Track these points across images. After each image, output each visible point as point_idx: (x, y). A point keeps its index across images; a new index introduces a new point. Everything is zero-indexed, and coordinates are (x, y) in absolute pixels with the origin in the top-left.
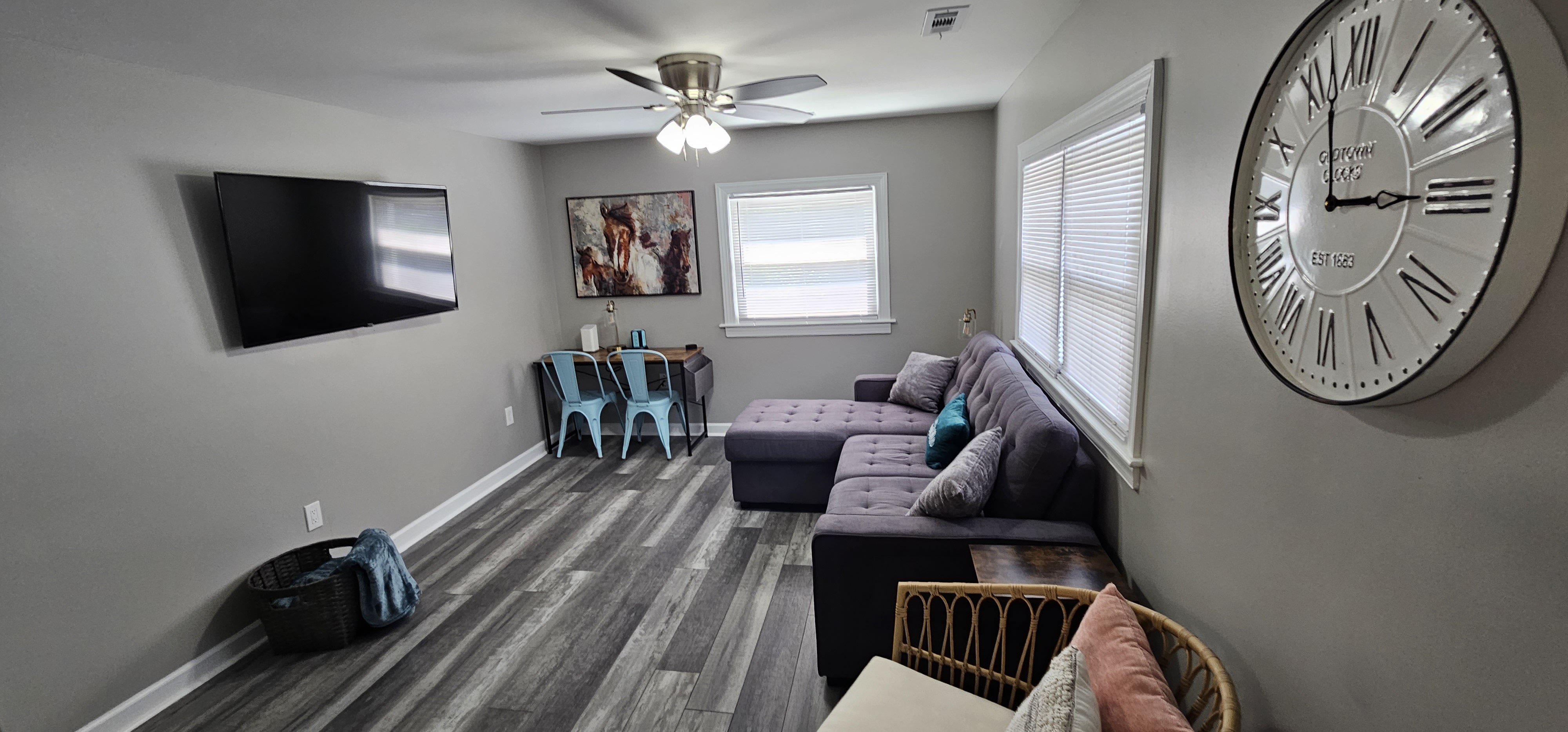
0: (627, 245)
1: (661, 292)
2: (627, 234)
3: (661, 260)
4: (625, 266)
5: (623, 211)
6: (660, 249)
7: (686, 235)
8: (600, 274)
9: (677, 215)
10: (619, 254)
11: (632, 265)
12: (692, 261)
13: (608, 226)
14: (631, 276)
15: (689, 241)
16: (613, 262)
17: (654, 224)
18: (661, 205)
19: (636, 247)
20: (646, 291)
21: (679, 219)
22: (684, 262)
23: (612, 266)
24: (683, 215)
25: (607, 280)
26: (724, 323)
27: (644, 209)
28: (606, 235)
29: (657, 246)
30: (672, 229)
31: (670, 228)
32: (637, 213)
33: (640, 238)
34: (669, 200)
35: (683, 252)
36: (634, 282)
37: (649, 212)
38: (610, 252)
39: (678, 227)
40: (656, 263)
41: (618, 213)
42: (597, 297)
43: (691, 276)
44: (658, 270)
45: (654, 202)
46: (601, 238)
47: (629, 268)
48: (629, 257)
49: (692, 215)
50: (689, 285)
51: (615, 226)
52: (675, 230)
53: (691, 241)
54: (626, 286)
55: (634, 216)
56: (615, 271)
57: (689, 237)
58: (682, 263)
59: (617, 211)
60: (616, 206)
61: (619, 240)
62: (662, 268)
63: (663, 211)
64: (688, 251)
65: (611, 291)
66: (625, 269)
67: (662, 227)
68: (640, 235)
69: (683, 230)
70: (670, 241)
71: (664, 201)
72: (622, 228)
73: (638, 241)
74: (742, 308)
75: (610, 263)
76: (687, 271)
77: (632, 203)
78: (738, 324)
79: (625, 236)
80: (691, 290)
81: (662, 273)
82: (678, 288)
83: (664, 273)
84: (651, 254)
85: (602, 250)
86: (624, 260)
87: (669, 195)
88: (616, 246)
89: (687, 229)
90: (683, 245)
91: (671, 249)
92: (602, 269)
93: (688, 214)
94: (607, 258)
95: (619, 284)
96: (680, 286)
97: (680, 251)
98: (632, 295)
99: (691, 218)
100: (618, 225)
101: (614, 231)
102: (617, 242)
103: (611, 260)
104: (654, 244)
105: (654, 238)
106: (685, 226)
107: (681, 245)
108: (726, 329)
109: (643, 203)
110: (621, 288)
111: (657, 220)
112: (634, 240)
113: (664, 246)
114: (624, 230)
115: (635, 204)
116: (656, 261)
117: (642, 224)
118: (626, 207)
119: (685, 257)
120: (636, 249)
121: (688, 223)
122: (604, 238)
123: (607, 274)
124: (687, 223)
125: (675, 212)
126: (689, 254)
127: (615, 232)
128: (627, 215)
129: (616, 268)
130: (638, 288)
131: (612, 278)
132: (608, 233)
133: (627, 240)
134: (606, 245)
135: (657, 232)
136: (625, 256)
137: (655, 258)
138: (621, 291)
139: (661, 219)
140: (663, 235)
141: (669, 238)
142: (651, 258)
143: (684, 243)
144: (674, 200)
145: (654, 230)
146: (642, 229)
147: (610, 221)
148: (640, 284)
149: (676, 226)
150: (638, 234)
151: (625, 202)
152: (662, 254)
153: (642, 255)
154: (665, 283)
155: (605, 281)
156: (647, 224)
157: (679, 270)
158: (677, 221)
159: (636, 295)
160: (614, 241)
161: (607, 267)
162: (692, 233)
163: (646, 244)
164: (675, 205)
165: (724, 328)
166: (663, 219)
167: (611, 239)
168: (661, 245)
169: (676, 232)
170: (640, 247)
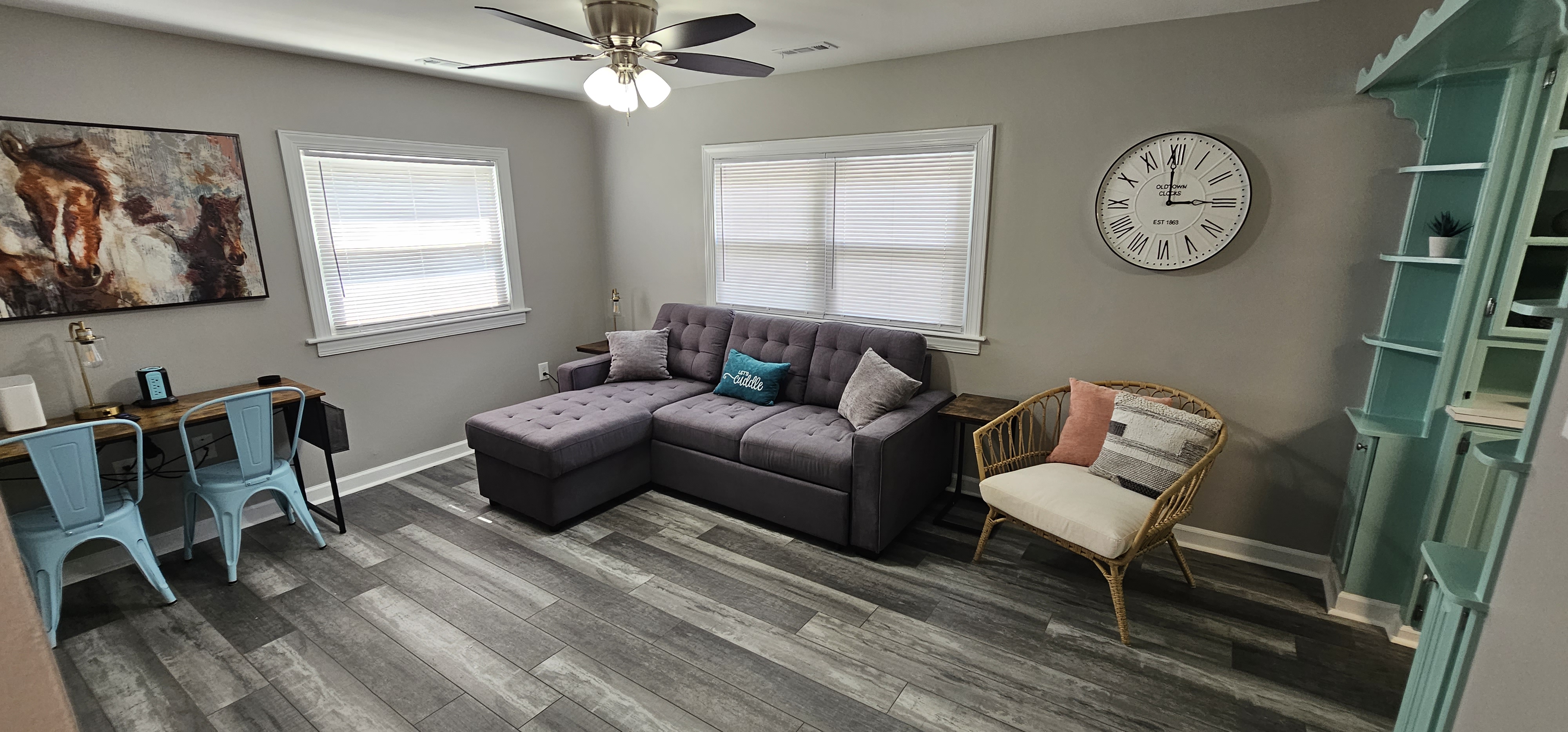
0: (90, 217)
1: (186, 300)
2: (89, 196)
3: (181, 245)
4: (88, 258)
5: (72, 152)
6: (176, 227)
7: (233, 206)
8: (17, 274)
9: (209, 171)
10: (69, 233)
11: (110, 254)
12: (246, 246)
13: (28, 178)
14: (108, 278)
15: (239, 215)
16: (53, 250)
17: (157, 181)
18: (171, 152)
19: (116, 221)
20: (149, 298)
21: (215, 178)
22: (233, 248)
23: (52, 256)
24: (221, 172)
25: (39, 285)
26: (314, 335)
27: (129, 154)
28: (22, 194)
29: (169, 222)
30: (202, 193)
31: (196, 191)
32: (111, 160)
33: (126, 206)
34: (189, 144)
35: (229, 233)
36: (115, 285)
37: (143, 160)
38: (44, 232)
39: (215, 191)
40: (169, 251)
41: (57, 155)
42: (10, 319)
43: (248, 271)
44: (174, 262)
45: (153, 146)
46: (11, 201)
47: (102, 259)
48: (100, 239)
49: (241, 173)
50: (246, 285)
51: (52, 181)
52: (208, 196)
53: (243, 215)
54: (97, 293)
55: (105, 163)
56: (60, 267)
57: (239, 209)
58: (227, 250)
59: (55, 151)
60: (50, 140)
61: (66, 206)
62: (184, 258)
63: (178, 162)
64: (239, 231)
65: (54, 305)
66: (89, 263)
67: (178, 189)
68: (125, 200)
69: (226, 196)
70: (199, 214)
71: (178, 146)
72: (71, 185)
73: (119, 212)
74: (338, 311)
75: (45, 252)
76: (241, 263)
77: (95, 139)
78: (334, 335)
79: (83, 200)
80: (250, 292)
81: (185, 267)
82: (224, 291)
83: (190, 266)
84: (155, 235)
85: (18, 226)
86: (84, 244)
87: (188, 137)
88: (60, 219)
89: (233, 195)
90: (228, 222)
91: (203, 227)
92: (21, 264)
93: (233, 171)
94: (33, 243)
95: (77, 292)
96: (226, 287)
97: (224, 231)
98: (115, 310)
99: (240, 179)
100: (60, 179)
101: (48, 188)
102: (61, 211)
103: (46, 245)
104: (163, 219)
105: (159, 206)
106: (228, 190)
107: (223, 220)
108: (318, 345)
109: (125, 143)
110: (81, 298)
111: (163, 176)
112: (109, 208)
113: (186, 223)
114: (79, 191)
115: (106, 145)
116: (170, 247)
117: (127, 180)
118: (81, 146)
119: (233, 240)
120: (116, 226)
121: (236, 188)
122: (21, 203)
123: (38, 273)
124: (232, 186)
125: (205, 165)
126: (241, 236)
127: (53, 190)
128: (85, 161)
129: (64, 259)
130: (128, 295)
131: (54, 281)
132: (30, 192)
133: (90, 207)
134: (26, 217)
135: (165, 196)
136: (88, 239)
137: (165, 241)
138: (83, 304)
139: (173, 174)
140: (180, 203)
141: (196, 208)
142: (156, 242)
143: (230, 218)
144: (202, 146)
145: (159, 194)
146: (128, 189)
147: (35, 169)
148: (134, 288)
149: (210, 189)
150: (118, 197)
151: (75, 136)
152: (182, 235)
153: (133, 236)
154: (195, 284)
155: (33, 287)
156: (141, 183)
157: (222, 262)
158: (211, 181)
159: (126, 309)
160: (54, 212)
161: (33, 259)
162: (245, 201)
163: (140, 217)
164: (204, 153)
165: (316, 344)
166: (178, 176)
167: (41, 204)
168: (180, 220)
169: (210, 198)
170: (128, 222)
